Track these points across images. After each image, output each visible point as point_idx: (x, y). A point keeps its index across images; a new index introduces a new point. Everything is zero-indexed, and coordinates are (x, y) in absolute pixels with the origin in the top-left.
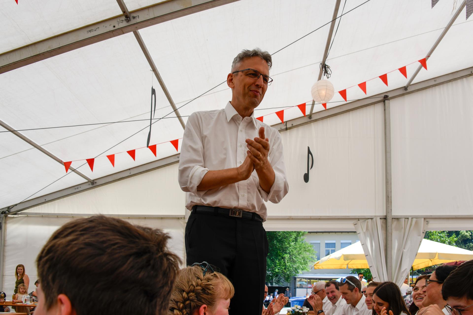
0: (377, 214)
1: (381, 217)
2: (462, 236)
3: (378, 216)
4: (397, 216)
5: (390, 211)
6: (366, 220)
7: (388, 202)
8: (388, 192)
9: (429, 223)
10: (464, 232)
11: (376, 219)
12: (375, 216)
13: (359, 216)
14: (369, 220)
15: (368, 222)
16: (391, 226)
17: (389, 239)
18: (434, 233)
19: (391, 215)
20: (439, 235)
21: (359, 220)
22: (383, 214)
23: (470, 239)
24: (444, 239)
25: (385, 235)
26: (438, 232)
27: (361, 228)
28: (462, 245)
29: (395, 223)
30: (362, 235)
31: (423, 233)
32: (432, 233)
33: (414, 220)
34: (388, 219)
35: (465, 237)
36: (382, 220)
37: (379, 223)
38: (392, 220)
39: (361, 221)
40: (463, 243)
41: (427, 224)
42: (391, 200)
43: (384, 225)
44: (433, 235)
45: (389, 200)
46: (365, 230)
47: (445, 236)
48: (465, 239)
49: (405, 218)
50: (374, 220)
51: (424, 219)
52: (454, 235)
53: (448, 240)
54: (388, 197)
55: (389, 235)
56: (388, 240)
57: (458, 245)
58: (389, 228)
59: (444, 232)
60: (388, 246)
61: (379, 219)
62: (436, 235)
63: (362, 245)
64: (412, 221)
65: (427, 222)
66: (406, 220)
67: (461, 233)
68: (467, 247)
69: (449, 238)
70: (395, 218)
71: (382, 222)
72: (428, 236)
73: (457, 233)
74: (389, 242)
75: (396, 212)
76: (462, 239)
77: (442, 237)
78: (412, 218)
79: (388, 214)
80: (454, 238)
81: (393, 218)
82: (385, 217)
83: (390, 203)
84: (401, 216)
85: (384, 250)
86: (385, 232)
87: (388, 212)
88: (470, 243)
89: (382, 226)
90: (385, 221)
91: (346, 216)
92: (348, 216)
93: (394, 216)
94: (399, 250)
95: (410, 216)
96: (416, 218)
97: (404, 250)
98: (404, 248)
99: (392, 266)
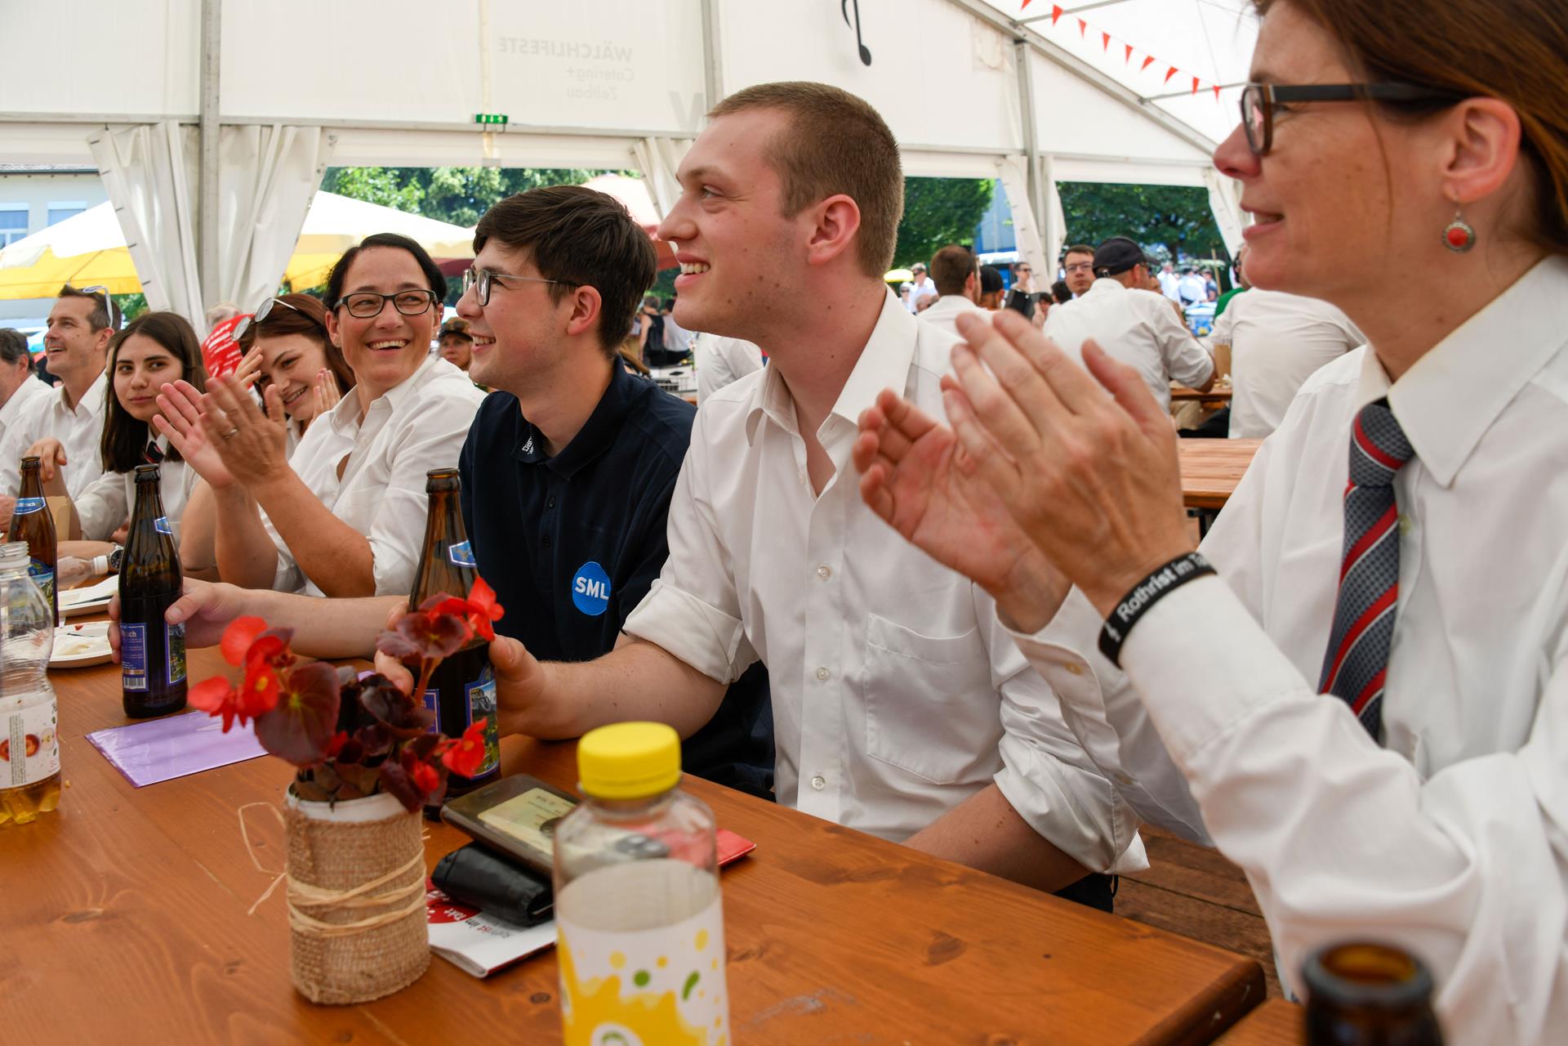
0: (170, 112)
1: (182, 122)
2: (441, 187)
3: (173, 117)
4: (236, 118)
5: (215, 101)
6: (131, 129)
7: (209, 74)
8: (210, 44)
9: (338, 142)
10: (445, 176)
11: (166, 125)
12: (164, 117)
13: (108, 116)
14: (142, 129)
15: (138, 135)
16: (217, 149)
17: (209, 188)
18: (357, 174)
19: (218, 112)
20: (371, 181)
21: (107, 129)
22: (191, 110)
23: (463, 195)
24: (386, 194)
25: (197, 176)
26: (369, 174)
27: (113, 156)
28: (442, 213)
29: (230, 138)
30: (114, 179)
31: (318, 171)
32: (350, 177)
33: (291, 132)
34: (205, 128)
35: (450, 191)
36: (185, 130)
37: (178, 138)
38: (221, 131)
39: (114, 130)
40: (443, 208)
41: (331, 144)
42: (218, 67)
43: (194, 147)
44: (352, 181)
45: (210, 69)
46: (126, 162)
47: (388, 186)
48: (449, 195)
49: (262, 126)
50: (160, 128)
51: (323, 128)
52: (415, 183)
53: (399, 197)
54: (209, 58)
55: (209, 176)
56: (205, 194)
57: (431, 215)
58: (209, 156)
59: (385, 171)
60: (205, 214)
61: (178, 126)
62: (361, 182)
63: (117, 210)
64: (283, 135)
65: (331, 137)
66: (266, 131)
67: (437, 179)
68: (454, 219)
69: (399, 190)
70: (229, 125)
71: (187, 136)
72: (335, 181)
73: (425, 176)
74: (208, 201)
75: (231, 107)
76: (439, 196)
77: (379, 189)
78: (284, 126)
79: (206, 109)
80: (415, 192)
81: (221, 125)
82: (197, 121)
83: (213, 77)
84: (250, 118)
85: (192, 226)
86: (196, 169)
87: (209, 106)
88: (461, 207)
89: (186, 149)
90: (196, 132)
91: (62, 115)
92: (69, 116)
93: (227, 118)
94: (241, 225)
95: (279, 120)
96: (297, 126)
97: (259, 226)
98: (259, 220)
99: (217, 279)
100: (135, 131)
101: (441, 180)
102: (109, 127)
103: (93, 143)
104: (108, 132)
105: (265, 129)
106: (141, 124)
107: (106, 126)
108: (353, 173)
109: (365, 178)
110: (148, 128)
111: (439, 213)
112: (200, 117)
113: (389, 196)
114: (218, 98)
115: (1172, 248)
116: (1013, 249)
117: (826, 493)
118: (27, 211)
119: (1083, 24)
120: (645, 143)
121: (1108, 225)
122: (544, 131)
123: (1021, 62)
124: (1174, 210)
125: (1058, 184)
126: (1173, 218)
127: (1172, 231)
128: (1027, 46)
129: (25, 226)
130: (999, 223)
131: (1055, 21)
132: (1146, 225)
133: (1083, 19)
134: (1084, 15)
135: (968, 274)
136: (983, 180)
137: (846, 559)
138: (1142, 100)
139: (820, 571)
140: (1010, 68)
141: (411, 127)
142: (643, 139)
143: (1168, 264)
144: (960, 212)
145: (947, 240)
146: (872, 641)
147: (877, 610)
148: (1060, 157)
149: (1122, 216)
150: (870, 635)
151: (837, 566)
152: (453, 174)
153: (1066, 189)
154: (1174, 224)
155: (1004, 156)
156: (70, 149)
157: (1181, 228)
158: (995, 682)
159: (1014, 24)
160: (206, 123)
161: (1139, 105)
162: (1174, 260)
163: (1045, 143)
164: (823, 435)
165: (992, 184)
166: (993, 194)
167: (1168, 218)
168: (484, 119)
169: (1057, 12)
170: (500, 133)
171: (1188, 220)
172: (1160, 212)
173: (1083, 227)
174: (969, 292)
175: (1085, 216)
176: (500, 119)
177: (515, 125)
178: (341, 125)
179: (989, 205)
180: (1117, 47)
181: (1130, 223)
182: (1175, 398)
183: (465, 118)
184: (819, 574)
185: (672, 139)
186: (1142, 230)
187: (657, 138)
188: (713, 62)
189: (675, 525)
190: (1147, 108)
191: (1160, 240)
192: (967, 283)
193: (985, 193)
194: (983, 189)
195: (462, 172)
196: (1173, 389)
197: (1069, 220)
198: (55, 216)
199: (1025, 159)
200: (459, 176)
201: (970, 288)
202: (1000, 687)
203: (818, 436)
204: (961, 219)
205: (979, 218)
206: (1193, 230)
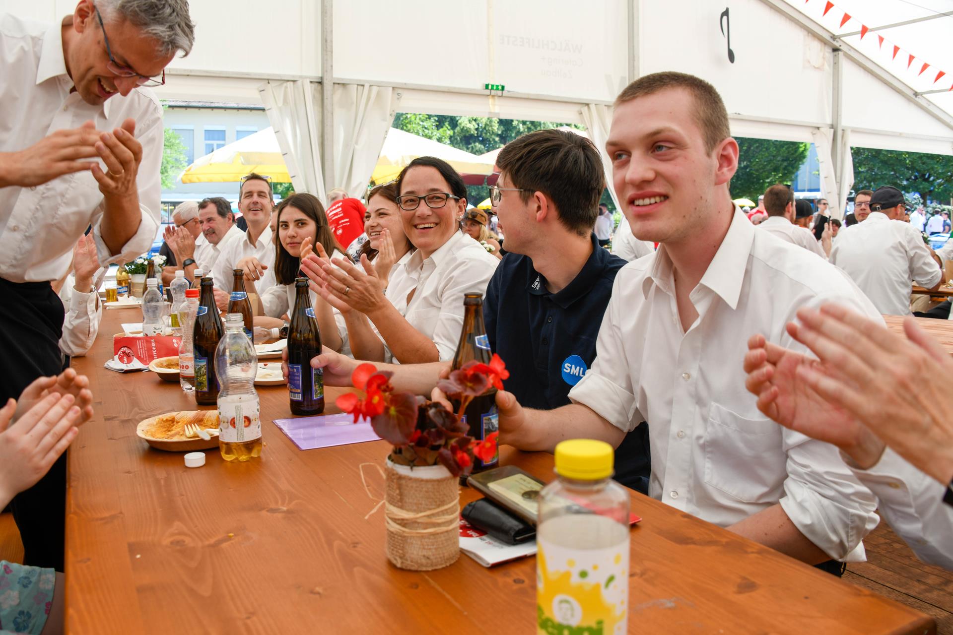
0: (304, 74)
1: (312, 80)
2: (462, 129)
3: (306, 77)
4: (342, 79)
5: (330, 68)
6: (282, 84)
7: (327, 51)
8: (327, 32)
9: (403, 97)
10: (465, 123)
11: (302, 82)
12: (301, 77)
13: (268, 75)
14: (288, 83)
15: (286, 87)
16: (332, 98)
17: (328, 122)
18: (413, 119)
19: (332, 76)
20: (421, 123)
21: (269, 83)
22: (317, 73)
23: (476, 135)
24: (430, 132)
25: (320, 114)
26: (420, 119)
27: (272, 99)
28: (463, 145)
29: (339, 91)
30: (273, 113)
31: (391, 115)
32: (409, 120)
33: (375, 90)
34: (325, 85)
35: (468, 132)
36: (313, 85)
37: (310, 90)
38: (334, 87)
39: (273, 84)
40: (464, 142)
41: (398, 99)
42: (332, 46)
43: (318, 96)
44: (410, 122)
45: (327, 48)
46: (280, 104)
47: (431, 126)
48: (467, 135)
49: (358, 85)
50: (299, 83)
51: (393, 88)
52: (447, 126)
53: (437, 134)
54: (326, 41)
55: (328, 115)
56: (325, 125)
57: (456, 146)
58: (327, 102)
59: (430, 117)
60: (326, 137)
61: (309, 83)
62: (415, 123)
63: (276, 132)
64: (370, 91)
65: (398, 94)
66: (360, 88)
67: (460, 124)
68: (470, 149)
69: (438, 129)
70: (339, 84)
71: (315, 89)
72: (400, 122)
73: (453, 122)
74: (327, 130)
75: (340, 72)
76: (462, 135)
77: (426, 128)
78: (371, 86)
79: (325, 73)
80: (447, 131)
81: (334, 83)
82: (320, 81)
83: (329, 53)
84: (350, 80)
85: (319, 145)
86: (320, 110)
87: (327, 71)
88: (475, 142)
89: (314, 97)
90: (319, 87)
91: (243, 74)
92: (247, 74)
93: (338, 79)
94: (346, 145)
95: (368, 82)
96: (379, 86)
97: (357, 147)
98: (356, 143)
99: (333, 177)
100: (285, 84)
101: (463, 125)
102: (270, 81)
103: (261, 91)
104: (269, 85)
105: (359, 87)
106: (288, 81)
107: (268, 81)
108: (410, 117)
109: (418, 121)
110: (292, 83)
111: (461, 145)
112: (322, 78)
113: (432, 133)
114: (332, 66)
115: (923, 196)
116: (818, 190)
117: (691, 331)
118: (225, 131)
119: (881, 39)
120: (589, 107)
121: (883, 178)
122: (526, 97)
123: (836, 64)
124: (928, 170)
125: (852, 148)
126: (927, 176)
127: (926, 184)
128: (841, 53)
129: (224, 139)
130: (810, 173)
131: (862, 37)
132: (907, 180)
133: (882, 36)
134: (882, 33)
135: (788, 203)
136: (802, 143)
137: (701, 370)
138: (916, 94)
139: (684, 375)
140: (828, 68)
141: (446, 90)
142: (587, 105)
143: (921, 206)
144: (785, 164)
145: (775, 181)
146: (712, 418)
147: (717, 401)
148: (855, 131)
149: (892, 173)
150: (711, 415)
151: (695, 373)
152: (470, 121)
153: (857, 152)
154: (927, 180)
155: (818, 128)
156: (248, 94)
157: (932, 183)
158: (784, 448)
159: (834, 37)
160: (325, 82)
161: (914, 97)
162: (924, 204)
163: (845, 121)
164: (693, 296)
165: (808, 146)
166: (808, 153)
167: (924, 175)
168: (490, 87)
169: (864, 30)
170: (499, 96)
171: (938, 178)
172: (918, 171)
173: (865, 178)
174: (787, 214)
175: (867, 171)
176: (500, 88)
177: (509, 91)
178: (405, 87)
179: (805, 160)
180: (903, 56)
181: (897, 177)
182: (914, 292)
183: (479, 86)
184: (683, 377)
185: (605, 106)
186: (905, 183)
187: (596, 105)
188: (634, 57)
189: (602, 341)
190: (919, 100)
191: (916, 190)
192: (786, 209)
193: (803, 152)
194: (801, 149)
195: (475, 120)
196: (914, 286)
197: (857, 173)
198: (240, 134)
199: (832, 130)
200: (474, 123)
201: (789, 212)
202: (787, 451)
203: (690, 296)
204: (785, 168)
205: (797, 169)
206: (940, 185)
